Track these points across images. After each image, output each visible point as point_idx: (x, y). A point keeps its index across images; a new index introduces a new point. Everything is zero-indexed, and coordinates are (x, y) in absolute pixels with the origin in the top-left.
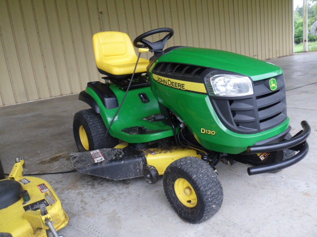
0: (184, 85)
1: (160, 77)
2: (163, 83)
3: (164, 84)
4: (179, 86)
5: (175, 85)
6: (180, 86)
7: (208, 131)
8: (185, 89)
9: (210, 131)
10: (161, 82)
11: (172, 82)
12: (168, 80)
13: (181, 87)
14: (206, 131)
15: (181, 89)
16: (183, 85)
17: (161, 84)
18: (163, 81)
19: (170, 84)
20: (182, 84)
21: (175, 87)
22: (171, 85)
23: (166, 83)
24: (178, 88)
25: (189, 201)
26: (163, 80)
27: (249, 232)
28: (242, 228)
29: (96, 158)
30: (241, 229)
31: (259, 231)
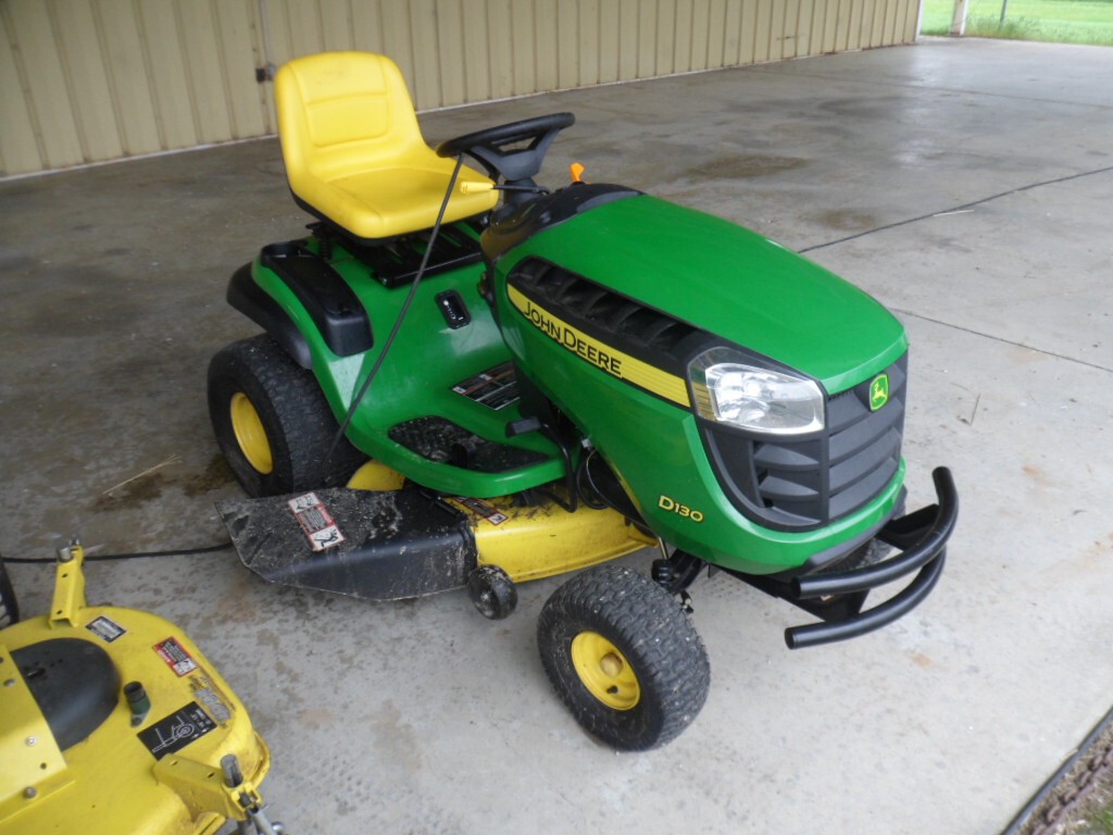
0: (620, 363)
1: (534, 306)
2: (545, 328)
3: (550, 334)
4: (600, 359)
5: (589, 353)
6: (606, 362)
7: (680, 509)
8: (621, 376)
9: (688, 510)
10: (538, 322)
11: (579, 341)
12: (566, 330)
13: (609, 364)
14: (675, 507)
15: (609, 370)
16: (615, 363)
17: (539, 328)
18: (548, 325)
19: (571, 342)
20: (613, 360)
21: (586, 357)
22: (575, 349)
23: (559, 336)
24: (597, 363)
25: (613, 690)
26: (545, 321)
27: (772, 781)
28: (752, 766)
29: (315, 530)
30: (751, 770)
31: (797, 777)
